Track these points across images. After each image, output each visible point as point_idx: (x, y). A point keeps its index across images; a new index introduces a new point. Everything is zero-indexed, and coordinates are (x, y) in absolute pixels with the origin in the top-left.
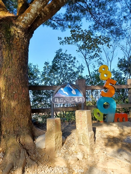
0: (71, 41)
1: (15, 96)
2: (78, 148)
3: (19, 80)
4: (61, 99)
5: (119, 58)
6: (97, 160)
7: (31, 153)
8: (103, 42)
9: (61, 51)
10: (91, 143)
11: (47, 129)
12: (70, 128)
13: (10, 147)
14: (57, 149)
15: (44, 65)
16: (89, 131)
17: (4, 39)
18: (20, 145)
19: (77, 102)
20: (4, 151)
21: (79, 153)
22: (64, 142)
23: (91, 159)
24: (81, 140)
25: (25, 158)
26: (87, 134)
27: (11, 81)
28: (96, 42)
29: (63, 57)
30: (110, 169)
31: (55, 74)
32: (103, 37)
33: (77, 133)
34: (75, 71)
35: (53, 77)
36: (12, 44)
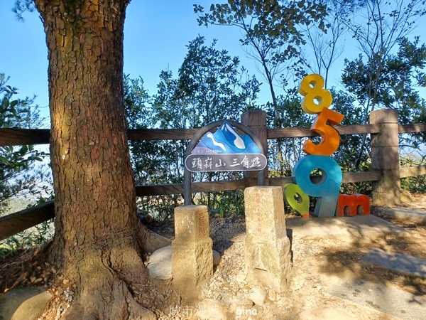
0: (226, 16)
1: (94, 152)
2: (251, 278)
3: (103, 113)
4: (209, 161)
5: (346, 61)
6: (299, 306)
7: (139, 291)
8: (309, 17)
9: (202, 42)
10: (283, 266)
11: (176, 232)
12: (228, 231)
13: (88, 276)
14: (201, 280)
15: (159, 80)
16: (279, 236)
17: (58, 4)
18: (112, 270)
19: (247, 167)
20: (75, 286)
21: (254, 289)
22: (216, 263)
23: (284, 304)
24: (260, 258)
25: (124, 302)
26: (273, 243)
27: (83, 115)
28: (291, 18)
29: (207, 59)
31: (186, 103)
32: (309, 4)
33: (249, 242)
34: (237, 94)
35: (181, 110)
36: (82, 18)
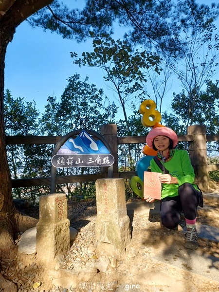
0: (93, 61)
4: (70, 160)
5: (174, 94)
7: (7, 265)
8: (148, 63)
9: (78, 78)
10: (123, 239)
15: (47, 103)
16: (121, 216)
19: (100, 164)
21: (100, 259)
22: (73, 239)
23: (123, 269)
24: (106, 234)
26: (116, 221)
28: (137, 64)
29: (81, 89)
30: (156, 286)
31: (67, 118)
32: (148, 55)
33: (98, 221)
34: (102, 114)
